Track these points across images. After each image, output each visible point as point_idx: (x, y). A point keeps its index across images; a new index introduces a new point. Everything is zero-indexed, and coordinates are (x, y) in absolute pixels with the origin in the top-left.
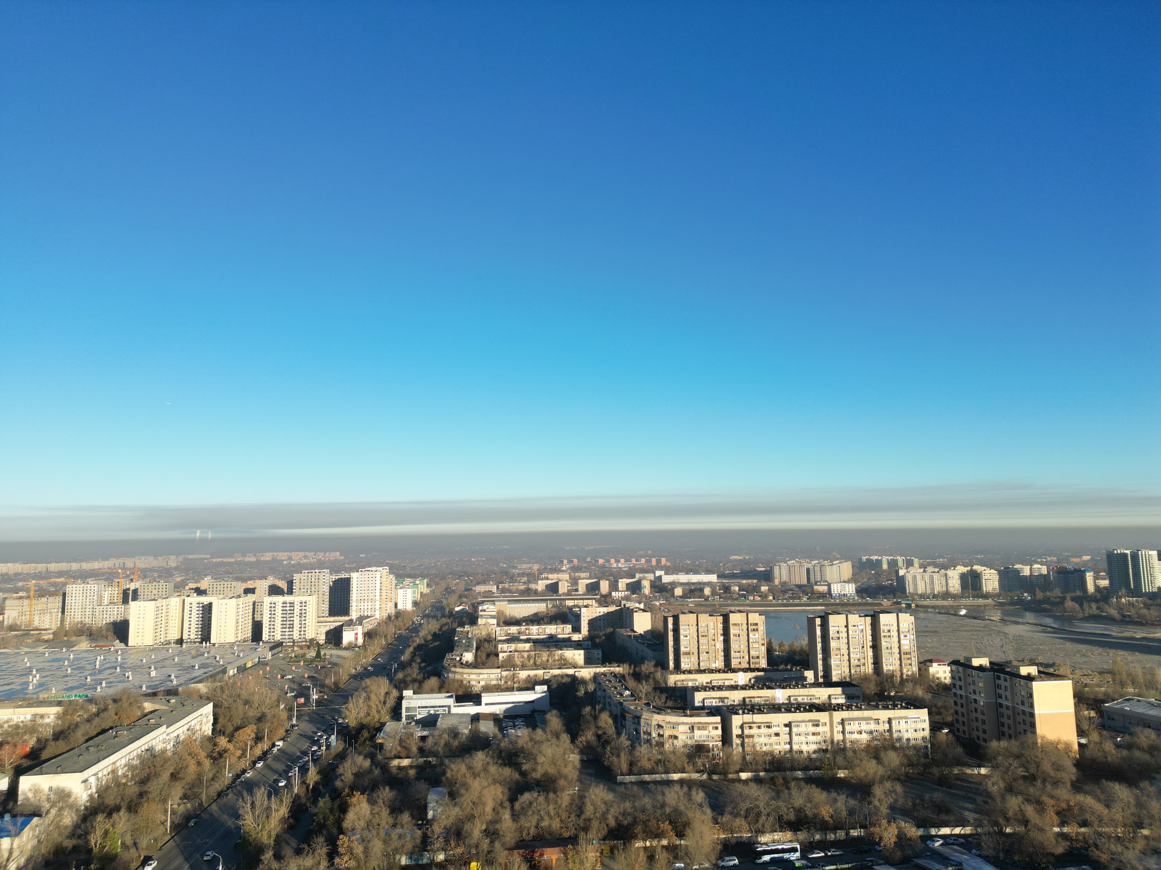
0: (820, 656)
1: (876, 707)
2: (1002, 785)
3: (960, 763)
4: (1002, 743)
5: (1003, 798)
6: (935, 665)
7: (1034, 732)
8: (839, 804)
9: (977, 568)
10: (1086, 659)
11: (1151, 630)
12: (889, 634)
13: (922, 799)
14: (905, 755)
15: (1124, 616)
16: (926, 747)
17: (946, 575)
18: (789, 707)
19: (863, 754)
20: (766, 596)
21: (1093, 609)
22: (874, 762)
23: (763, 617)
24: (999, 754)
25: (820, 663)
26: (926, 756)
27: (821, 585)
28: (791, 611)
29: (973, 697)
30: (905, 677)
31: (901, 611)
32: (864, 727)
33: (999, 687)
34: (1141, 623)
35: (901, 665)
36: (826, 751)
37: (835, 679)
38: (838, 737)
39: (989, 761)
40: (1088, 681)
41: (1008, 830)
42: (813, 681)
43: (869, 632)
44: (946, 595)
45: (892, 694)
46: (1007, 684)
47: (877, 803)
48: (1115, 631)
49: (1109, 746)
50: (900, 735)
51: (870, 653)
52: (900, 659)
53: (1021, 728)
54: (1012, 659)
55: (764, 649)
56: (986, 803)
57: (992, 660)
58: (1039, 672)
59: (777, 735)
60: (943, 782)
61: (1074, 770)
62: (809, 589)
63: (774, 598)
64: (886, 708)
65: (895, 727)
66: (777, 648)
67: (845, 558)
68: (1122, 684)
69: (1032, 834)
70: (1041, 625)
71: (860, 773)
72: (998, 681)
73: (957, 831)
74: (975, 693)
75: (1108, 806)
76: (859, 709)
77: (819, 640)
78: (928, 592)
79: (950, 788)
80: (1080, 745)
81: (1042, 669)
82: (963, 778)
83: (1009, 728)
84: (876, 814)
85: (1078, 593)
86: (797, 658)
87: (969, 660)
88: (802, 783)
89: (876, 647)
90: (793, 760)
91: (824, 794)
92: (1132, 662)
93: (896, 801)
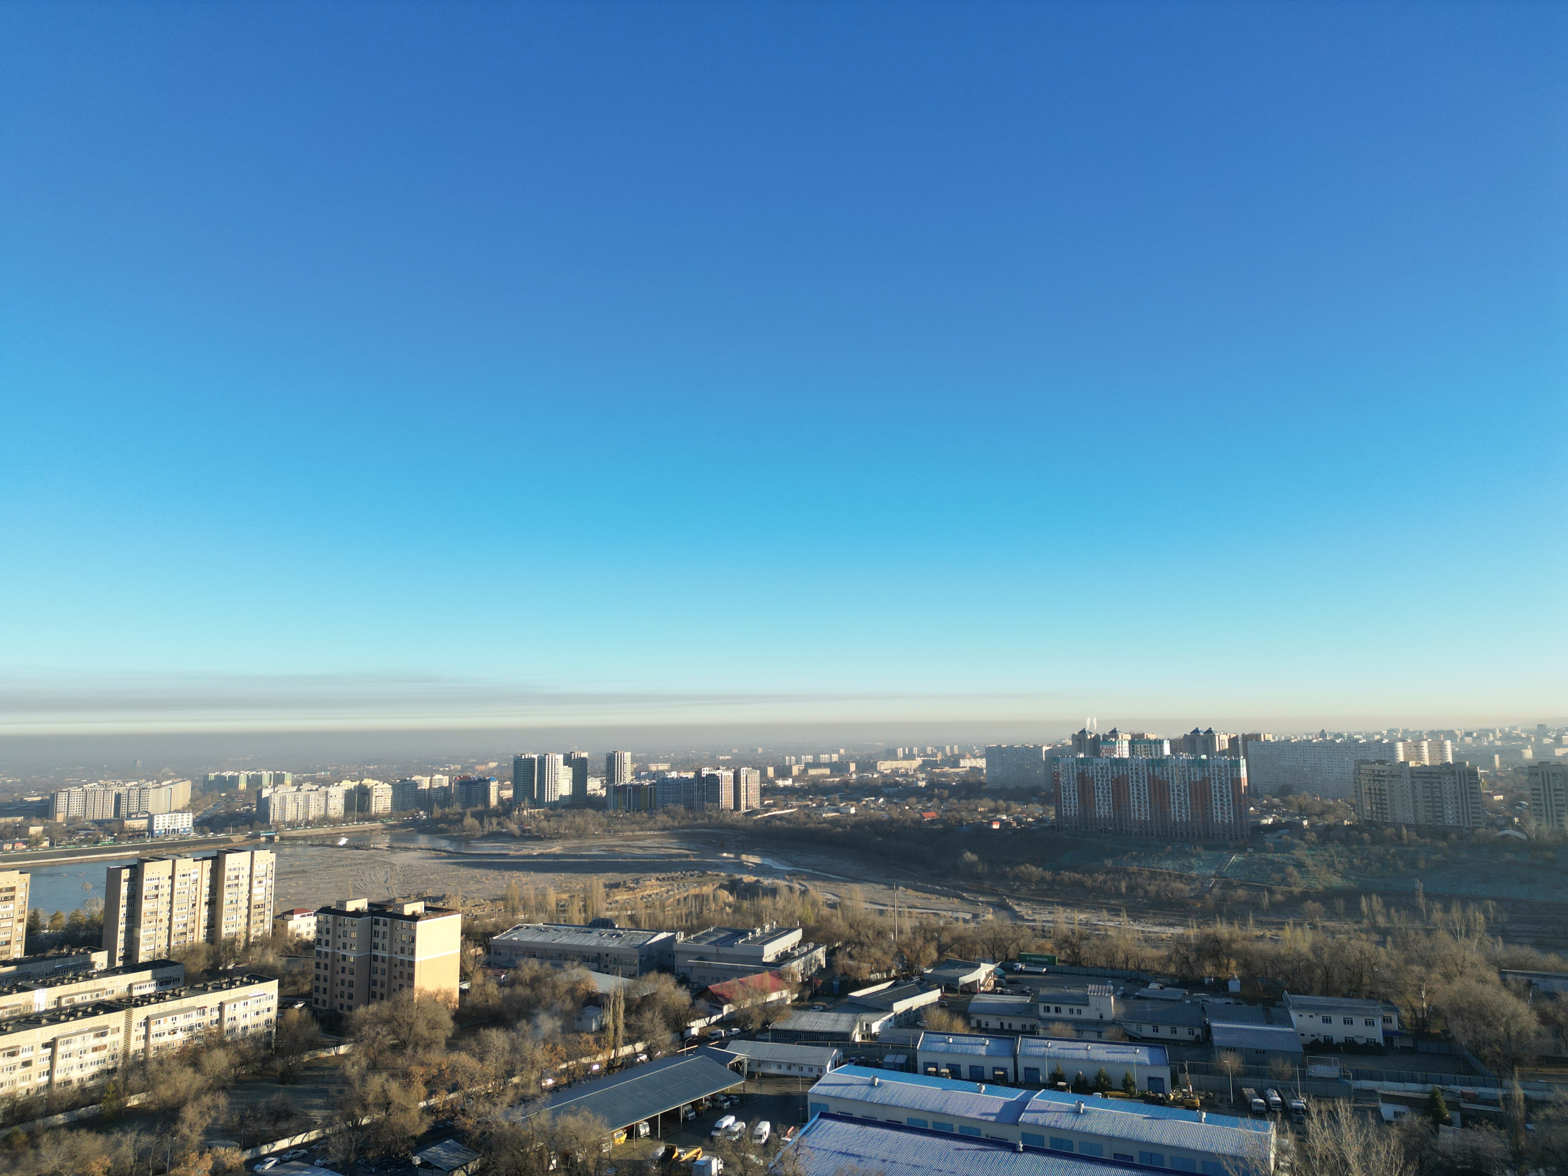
0: (122, 927)
1: (204, 990)
2: (364, 1063)
3: (314, 1045)
4: (370, 1007)
5: (363, 1080)
6: (297, 917)
7: (411, 986)
8: (124, 1149)
9: (368, 782)
10: (479, 886)
11: (548, 844)
12: (236, 882)
13: (254, 1108)
14: (239, 1052)
15: (524, 831)
16: (270, 1033)
17: (327, 792)
18: (55, 1016)
19: (174, 1063)
20: (38, 842)
21: (493, 825)
22: (189, 1071)
23: (27, 877)
24: (365, 1022)
25: (121, 937)
26: (268, 1045)
27: (137, 818)
28: (81, 862)
29: (342, 952)
30: (252, 940)
31: (258, 847)
32: (182, 1022)
33: (376, 934)
34: (539, 837)
35: (248, 924)
36: (114, 1071)
37: (142, 958)
38: (136, 1045)
39: (352, 1034)
40: (478, 912)
41: (365, 1121)
42: (105, 967)
43: (206, 882)
44: (325, 820)
45: (230, 967)
46: (386, 929)
47: (185, 1130)
48: (513, 850)
49: (492, 988)
50: (234, 1023)
51: (204, 912)
52: (248, 916)
53: (396, 984)
54: (396, 895)
55: (21, 928)
56: (341, 1092)
57: (372, 900)
58: (426, 908)
59: (27, 1064)
60: (287, 1078)
61: (451, 1024)
62: (115, 826)
63: (52, 844)
64: (218, 988)
65: (228, 1013)
66: (47, 923)
67: (181, 776)
68: (514, 911)
69: (393, 1119)
70: (434, 850)
71: (165, 1092)
72: (376, 928)
73: (298, 1140)
74: (345, 947)
75: (482, 1060)
76: (176, 996)
77: (123, 902)
78: (300, 817)
79: (295, 1082)
80: (462, 992)
81: (429, 904)
82: (314, 1066)
83: (382, 986)
84: (183, 1147)
85: (480, 807)
86: (82, 934)
87: (343, 904)
88: (63, 1132)
89: (214, 903)
90: (51, 1099)
91: (101, 1139)
92: (526, 884)
93: (216, 1120)
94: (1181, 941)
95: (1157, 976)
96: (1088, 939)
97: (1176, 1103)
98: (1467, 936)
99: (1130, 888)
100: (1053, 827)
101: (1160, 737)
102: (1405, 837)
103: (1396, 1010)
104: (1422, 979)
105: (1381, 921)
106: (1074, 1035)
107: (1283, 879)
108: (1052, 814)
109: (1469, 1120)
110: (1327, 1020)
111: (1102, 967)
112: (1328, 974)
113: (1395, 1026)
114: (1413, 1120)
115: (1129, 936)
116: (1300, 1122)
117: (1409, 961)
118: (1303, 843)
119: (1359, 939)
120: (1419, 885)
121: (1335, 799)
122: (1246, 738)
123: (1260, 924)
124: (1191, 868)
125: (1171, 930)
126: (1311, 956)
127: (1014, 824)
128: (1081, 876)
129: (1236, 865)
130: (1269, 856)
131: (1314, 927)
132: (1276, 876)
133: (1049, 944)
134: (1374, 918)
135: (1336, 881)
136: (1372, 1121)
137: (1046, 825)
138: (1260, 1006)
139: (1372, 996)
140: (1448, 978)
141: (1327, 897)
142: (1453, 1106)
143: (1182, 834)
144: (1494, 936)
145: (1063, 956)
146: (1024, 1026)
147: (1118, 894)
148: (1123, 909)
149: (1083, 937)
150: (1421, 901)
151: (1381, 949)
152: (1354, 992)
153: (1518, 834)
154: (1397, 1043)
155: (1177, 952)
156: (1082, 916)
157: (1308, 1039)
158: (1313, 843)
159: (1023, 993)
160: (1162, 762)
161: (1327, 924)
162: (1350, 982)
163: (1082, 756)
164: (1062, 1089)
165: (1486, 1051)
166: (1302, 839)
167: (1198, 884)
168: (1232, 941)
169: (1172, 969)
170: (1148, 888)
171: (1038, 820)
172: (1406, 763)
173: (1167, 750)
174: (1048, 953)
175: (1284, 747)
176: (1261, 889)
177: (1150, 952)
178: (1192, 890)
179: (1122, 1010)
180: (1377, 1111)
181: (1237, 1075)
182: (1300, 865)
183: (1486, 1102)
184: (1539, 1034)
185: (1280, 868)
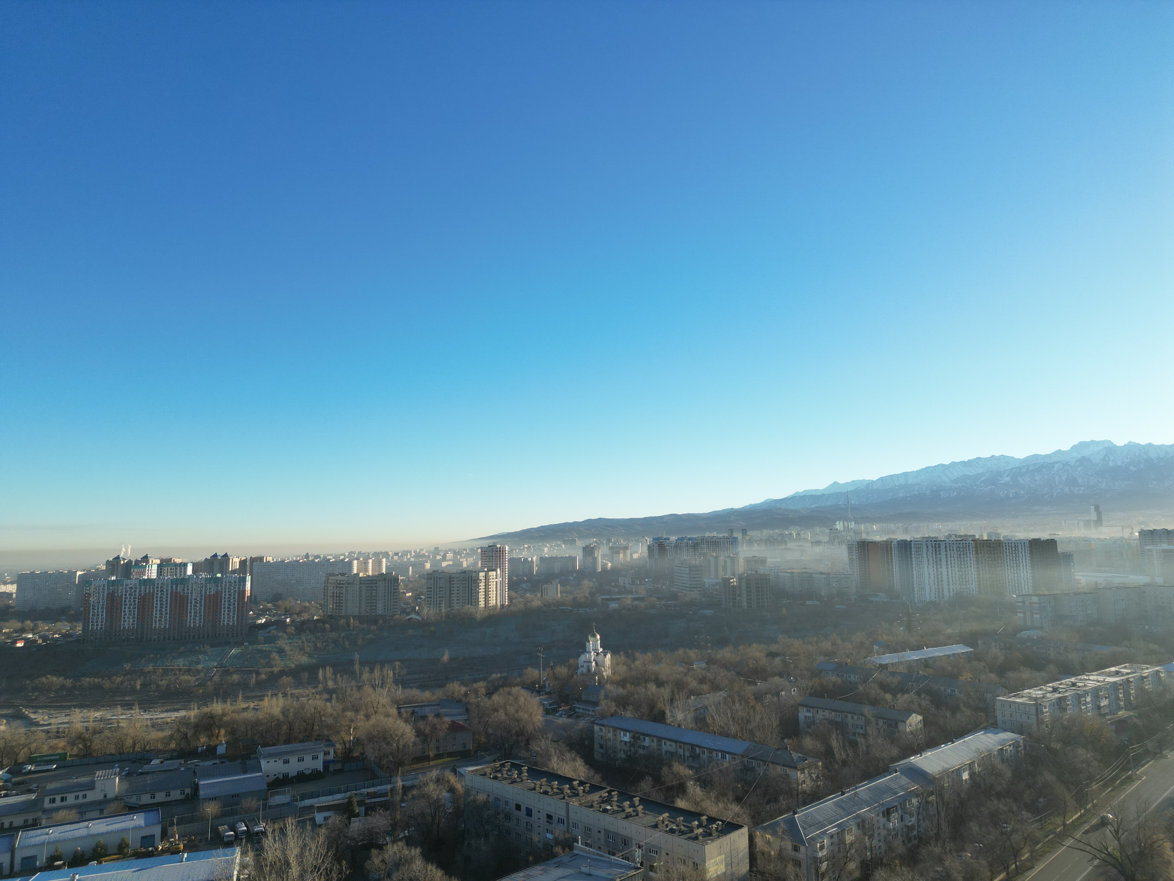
94: (183, 722)
95: (157, 753)
96: (100, 732)
97: (163, 851)
98: (382, 687)
99: (144, 685)
100: (78, 641)
101: (185, 561)
102: (352, 625)
103: (333, 745)
104: (352, 721)
105: (331, 684)
106: (77, 817)
107: (268, 663)
108: (79, 629)
109: (370, 809)
110: (286, 762)
111: (111, 755)
112: (291, 728)
113: (331, 757)
114: (335, 819)
115: (138, 725)
116: (259, 842)
117: (344, 710)
118: (285, 635)
119: (315, 699)
120: (357, 656)
121: (310, 602)
122: (253, 560)
123: (246, 698)
124: (198, 663)
125: (176, 714)
126: (281, 717)
127: (40, 641)
128: (100, 680)
129: (235, 656)
130: (260, 647)
131: (285, 695)
132: (262, 661)
133: (61, 743)
134: (326, 682)
135: (304, 660)
136: (309, 828)
137: (72, 639)
138: (239, 761)
139: (319, 738)
140: (367, 717)
141: (296, 673)
142: (361, 803)
143: (194, 637)
144: (397, 685)
145: (75, 751)
146: (26, 821)
147: (133, 691)
148: (136, 703)
149: (95, 732)
150: (357, 667)
151: (328, 704)
152: (307, 738)
153: (417, 617)
154: (331, 769)
155: (179, 730)
156: (98, 714)
157: (272, 778)
158: (292, 634)
159: (30, 791)
160: (185, 581)
161: (294, 691)
162: (305, 730)
163: (113, 578)
164: (59, 867)
165: (384, 762)
166: (284, 632)
167: (202, 674)
168: (224, 714)
169: (173, 745)
170: (160, 683)
171: (64, 636)
172: (358, 574)
173: (189, 571)
174: (60, 751)
175: (280, 566)
176: (251, 672)
177: (156, 735)
178: (197, 680)
179: (126, 786)
180: (313, 820)
181: (217, 817)
182: (281, 651)
183: (381, 795)
184: (415, 744)
185: (266, 655)
